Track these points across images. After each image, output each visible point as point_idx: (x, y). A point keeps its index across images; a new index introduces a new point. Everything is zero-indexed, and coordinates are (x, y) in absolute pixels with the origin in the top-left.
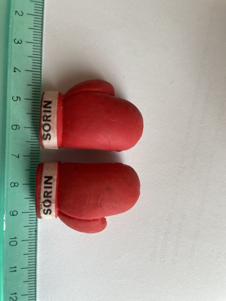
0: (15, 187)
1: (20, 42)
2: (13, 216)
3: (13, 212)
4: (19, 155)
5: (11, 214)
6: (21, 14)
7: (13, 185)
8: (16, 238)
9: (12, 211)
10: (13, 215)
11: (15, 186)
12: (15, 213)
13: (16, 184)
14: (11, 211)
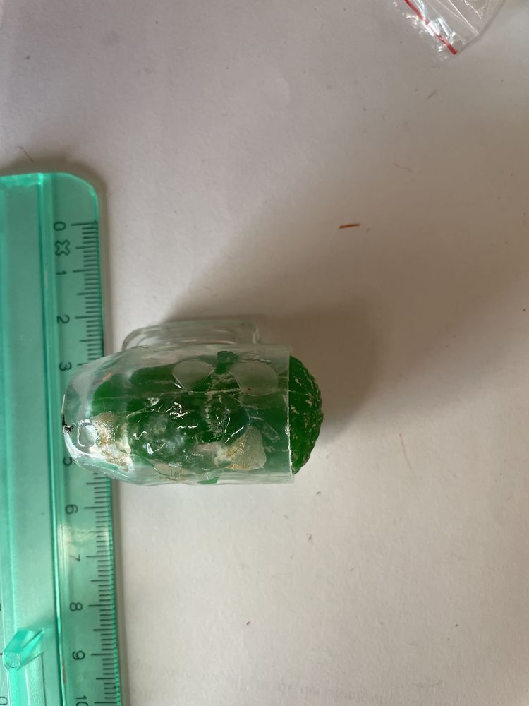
0: (77, 611)
1: (69, 366)
2: (78, 661)
3: (77, 654)
4: (79, 556)
5: (75, 657)
6: (65, 319)
7: (74, 607)
8: (85, 698)
9: (77, 651)
10: (78, 659)
11: (76, 609)
12: (81, 655)
13: (79, 607)
14: (74, 653)
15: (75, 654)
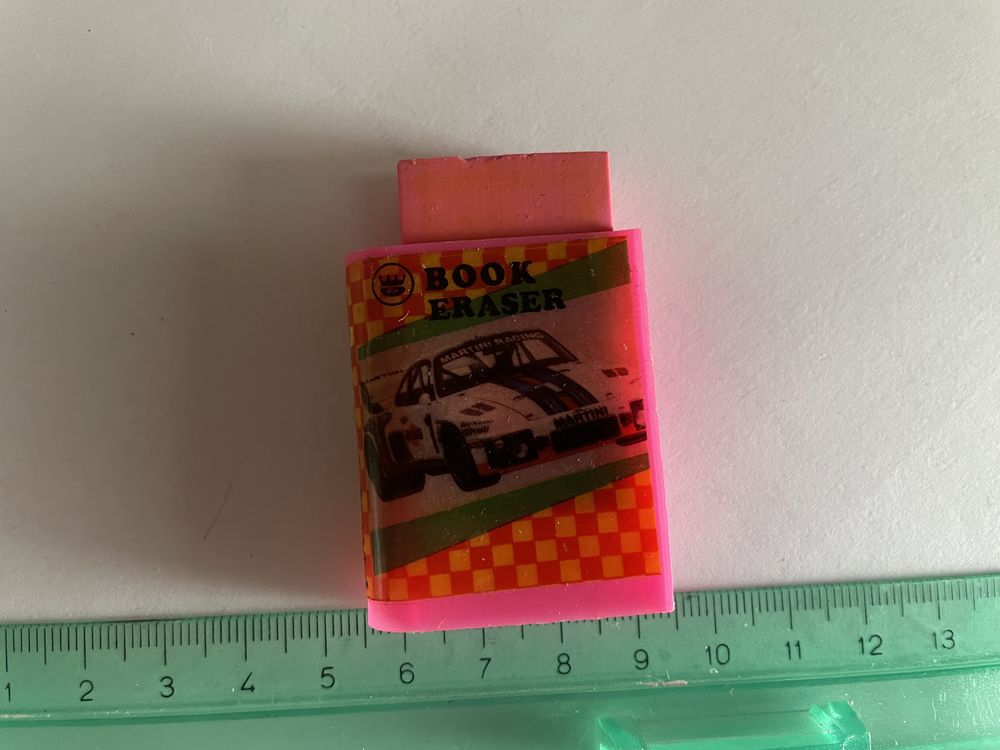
0: (570, 662)
1: (167, 682)
3: (637, 661)
5: (645, 664)
7: (564, 669)
8: (709, 648)
9: (635, 663)
10: (647, 660)
11: (567, 663)
12: (641, 657)
13: (564, 659)
15: (641, 666)
